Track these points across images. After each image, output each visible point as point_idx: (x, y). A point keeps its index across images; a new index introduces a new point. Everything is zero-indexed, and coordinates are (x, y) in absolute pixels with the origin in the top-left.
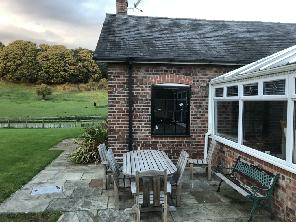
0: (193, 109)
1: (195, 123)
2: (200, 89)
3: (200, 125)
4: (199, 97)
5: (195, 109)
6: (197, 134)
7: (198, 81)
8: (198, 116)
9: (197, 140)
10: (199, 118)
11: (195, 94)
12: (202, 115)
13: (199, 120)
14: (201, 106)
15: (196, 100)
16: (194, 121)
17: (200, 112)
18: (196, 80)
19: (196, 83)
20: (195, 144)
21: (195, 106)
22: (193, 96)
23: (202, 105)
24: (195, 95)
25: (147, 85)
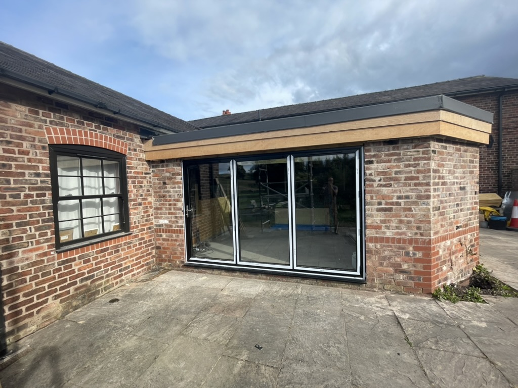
0: (132, 191)
1: (136, 211)
2: (138, 162)
3: (143, 214)
4: (138, 173)
5: (135, 191)
6: (140, 228)
7: (135, 150)
8: (139, 201)
9: (140, 237)
10: (140, 204)
11: (132, 168)
12: (144, 199)
15: (135, 178)
18: (132, 147)
19: (132, 152)
20: (137, 243)
21: (135, 187)
25: (36, 143)
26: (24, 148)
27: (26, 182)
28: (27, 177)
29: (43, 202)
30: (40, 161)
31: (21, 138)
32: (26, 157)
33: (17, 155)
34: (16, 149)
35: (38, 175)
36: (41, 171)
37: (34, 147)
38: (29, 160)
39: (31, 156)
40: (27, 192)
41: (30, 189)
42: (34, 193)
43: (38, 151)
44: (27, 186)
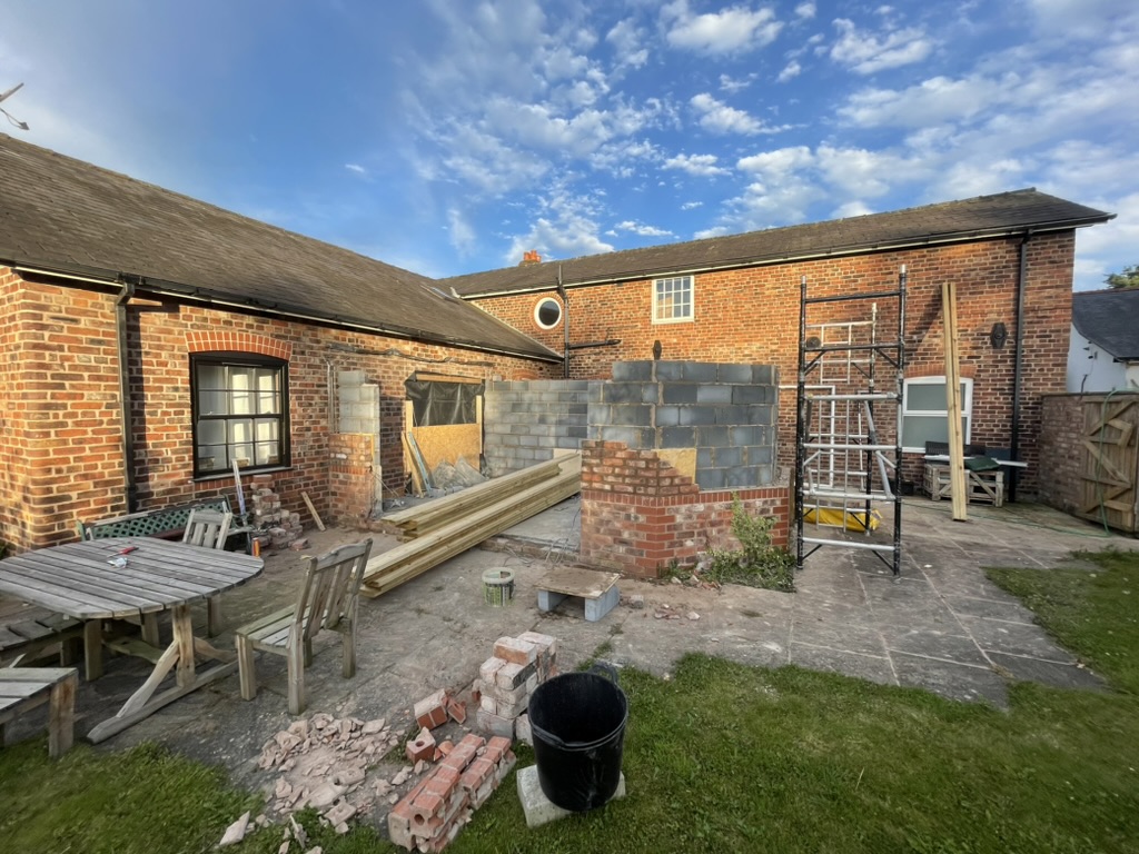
0: (296, 410)
1: (301, 439)
2: (307, 369)
3: (311, 443)
4: (306, 385)
5: (300, 410)
6: (306, 462)
7: (303, 353)
8: (307, 424)
9: (306, 475)
10: (308, 429)
11: (297, 378)
12: (314, 422)
13: (310, 433)
14: (310, 405)
15: (302, 392)
16: (299, 435)
17: (311, 417)
18: (298, 349)
19: (298, 357)
20: (302, 483)
21: (300, 405)
22: (295, 384)
23: (313, 402)
24: (298, 382)
25: (176, 352)
26: (163, 359)
27: (164, 397)
28: (164, 392)
29: (181, 421)
30: (179, 373)
31: (160, 347)
32: (164, 369)
33: (156, 368)
34: (154, 360)
35: (176, 389)
36: (180, 385)
37: (173, 356)
38: (168, 372)
39: (169, 367)
40: (165, 409)
41: (168, 406)
42: (172, 410)
43: (177, 362)
44: (164, 402)
